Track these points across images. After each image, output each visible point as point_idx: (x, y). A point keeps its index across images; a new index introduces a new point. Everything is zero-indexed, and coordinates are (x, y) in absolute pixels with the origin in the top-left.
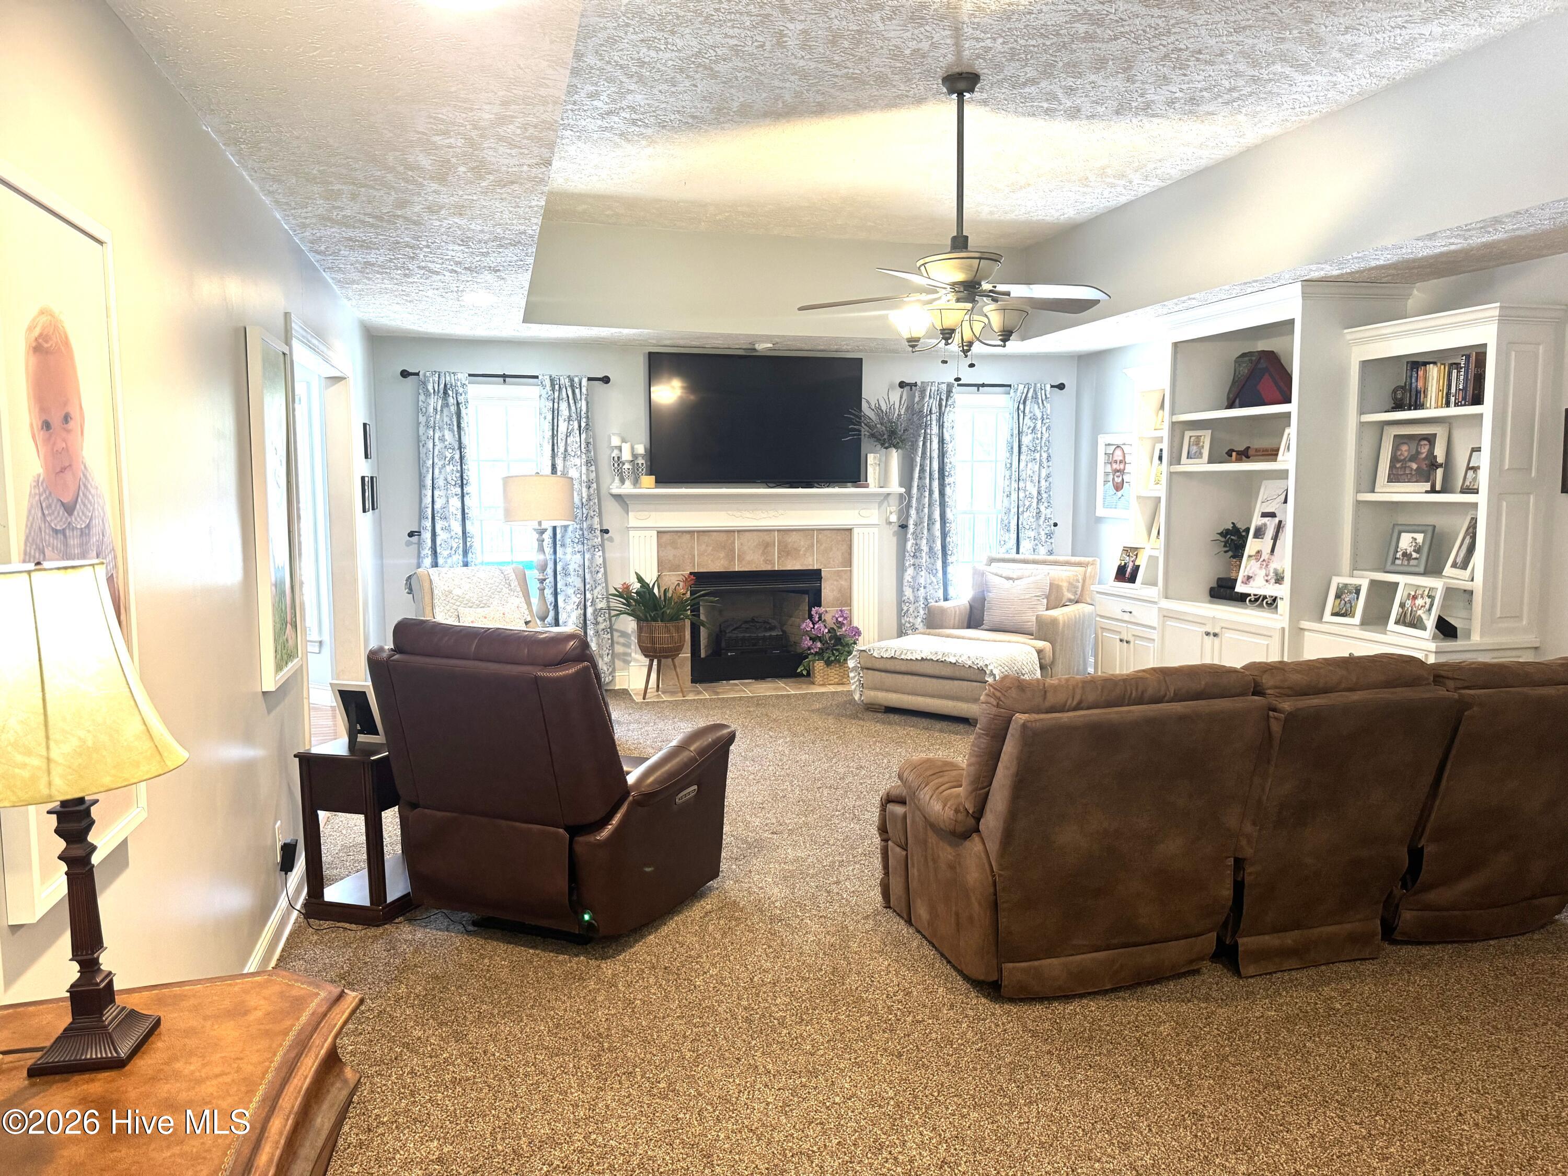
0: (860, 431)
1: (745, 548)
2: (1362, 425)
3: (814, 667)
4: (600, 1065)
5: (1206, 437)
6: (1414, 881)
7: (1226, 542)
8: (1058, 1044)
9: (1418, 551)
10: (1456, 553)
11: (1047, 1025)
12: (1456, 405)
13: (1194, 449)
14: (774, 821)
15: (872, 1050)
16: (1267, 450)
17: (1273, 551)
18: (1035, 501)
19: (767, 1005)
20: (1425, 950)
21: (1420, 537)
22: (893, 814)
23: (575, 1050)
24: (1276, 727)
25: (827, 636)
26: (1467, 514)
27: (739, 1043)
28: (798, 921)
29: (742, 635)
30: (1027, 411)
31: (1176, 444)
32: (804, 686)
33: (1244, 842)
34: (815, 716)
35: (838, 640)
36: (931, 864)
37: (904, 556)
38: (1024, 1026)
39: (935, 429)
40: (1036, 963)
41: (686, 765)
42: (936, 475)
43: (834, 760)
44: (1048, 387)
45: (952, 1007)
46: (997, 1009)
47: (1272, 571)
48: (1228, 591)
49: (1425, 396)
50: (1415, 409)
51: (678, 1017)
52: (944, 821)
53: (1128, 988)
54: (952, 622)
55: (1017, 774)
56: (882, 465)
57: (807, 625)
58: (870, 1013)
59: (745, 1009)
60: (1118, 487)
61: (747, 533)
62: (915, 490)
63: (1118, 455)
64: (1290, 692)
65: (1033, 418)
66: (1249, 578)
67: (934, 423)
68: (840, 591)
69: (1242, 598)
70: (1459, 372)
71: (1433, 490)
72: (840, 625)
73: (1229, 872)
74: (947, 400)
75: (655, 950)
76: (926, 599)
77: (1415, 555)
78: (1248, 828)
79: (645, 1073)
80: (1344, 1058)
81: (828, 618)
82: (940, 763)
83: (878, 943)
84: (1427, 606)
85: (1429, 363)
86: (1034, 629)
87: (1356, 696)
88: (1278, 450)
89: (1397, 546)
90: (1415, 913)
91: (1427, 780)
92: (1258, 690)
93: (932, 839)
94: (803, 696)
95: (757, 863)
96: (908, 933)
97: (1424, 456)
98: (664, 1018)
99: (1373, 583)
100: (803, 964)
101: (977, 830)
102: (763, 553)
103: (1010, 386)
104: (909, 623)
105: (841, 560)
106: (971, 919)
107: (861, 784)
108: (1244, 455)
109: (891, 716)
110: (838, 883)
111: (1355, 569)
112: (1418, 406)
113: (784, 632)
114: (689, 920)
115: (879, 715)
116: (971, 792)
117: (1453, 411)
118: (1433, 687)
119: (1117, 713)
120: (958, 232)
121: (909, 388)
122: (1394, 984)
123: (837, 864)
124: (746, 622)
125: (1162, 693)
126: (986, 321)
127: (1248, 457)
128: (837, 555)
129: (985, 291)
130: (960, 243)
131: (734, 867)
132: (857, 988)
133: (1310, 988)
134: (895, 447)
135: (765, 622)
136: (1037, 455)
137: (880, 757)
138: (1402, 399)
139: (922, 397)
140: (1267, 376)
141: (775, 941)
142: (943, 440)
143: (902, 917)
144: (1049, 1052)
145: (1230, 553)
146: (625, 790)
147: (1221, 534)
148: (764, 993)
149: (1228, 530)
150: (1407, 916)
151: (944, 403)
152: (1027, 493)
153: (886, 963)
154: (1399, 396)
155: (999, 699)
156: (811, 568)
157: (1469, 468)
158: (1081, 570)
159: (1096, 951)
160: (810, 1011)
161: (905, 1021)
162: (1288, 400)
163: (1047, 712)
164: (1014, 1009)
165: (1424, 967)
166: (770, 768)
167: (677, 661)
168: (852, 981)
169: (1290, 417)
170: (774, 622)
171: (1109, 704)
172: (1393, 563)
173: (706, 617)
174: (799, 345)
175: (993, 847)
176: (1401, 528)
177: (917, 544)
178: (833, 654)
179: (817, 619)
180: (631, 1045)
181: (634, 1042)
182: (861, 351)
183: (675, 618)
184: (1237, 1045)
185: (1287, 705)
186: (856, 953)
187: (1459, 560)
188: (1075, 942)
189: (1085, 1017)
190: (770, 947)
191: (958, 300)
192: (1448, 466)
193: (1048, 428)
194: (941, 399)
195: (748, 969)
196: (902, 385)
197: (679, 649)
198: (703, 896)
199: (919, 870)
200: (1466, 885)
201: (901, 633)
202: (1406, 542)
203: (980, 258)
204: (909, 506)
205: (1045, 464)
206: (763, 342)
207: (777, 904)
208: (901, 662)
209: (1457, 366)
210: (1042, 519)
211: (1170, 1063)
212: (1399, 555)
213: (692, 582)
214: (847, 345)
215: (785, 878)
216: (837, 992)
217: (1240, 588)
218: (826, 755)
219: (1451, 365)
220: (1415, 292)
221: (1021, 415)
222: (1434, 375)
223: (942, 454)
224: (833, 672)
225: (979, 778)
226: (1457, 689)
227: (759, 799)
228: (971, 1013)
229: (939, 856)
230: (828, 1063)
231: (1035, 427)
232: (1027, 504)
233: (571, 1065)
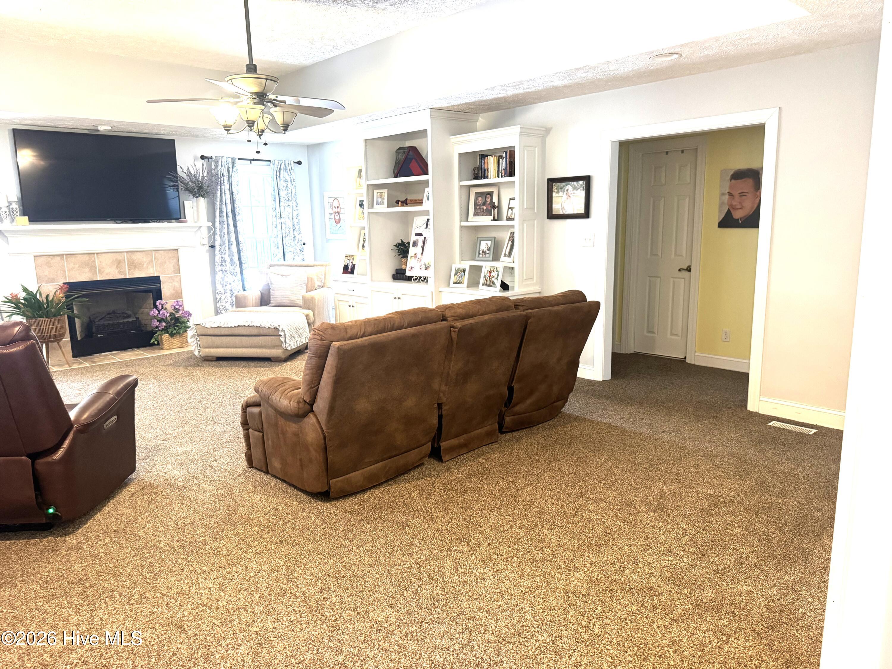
0: (178, 186)
1: (104, 264)
2: (461, 186)
3: (162, 338)
4: (87, 597)
5: (385, 192)
6: (510, 404)
7: (399, 250)
8: (365, 514)
9: (489, 250)
10: (506, 249)
11: (356, 507)
12: (502, 176)
13: (380, 200)
14: (162, 433)
15: (264, 544)
16: (416, 201)
17: (422, 253)
18: (292, 230)
19: (191, 536)
20: (515, 434)
21: (489, 243)
22: (252, 414)
23: (65, 593)
24: (454, 335)
25: (169, 318)
26: (508, 231)
27: (180, 561)
28: (196, 486)
29: (108, 322)
30: (281, 176)
31: (370, 197)
32: (156, 351)
33: (442, 395)
34: (170, 368)
35: (177, 320)
36: (280, 435)
37: (215, 265)
38: (345, 511)
39: (227, 186)
40: (347, 476)
41: (109, 403)
42: (230, 214)
43: (191, 393)
44: (292, 163)
45: (303, 510)
46: (329, 505)
47: (423, 264)
48: (402, 276)
49: (488, 172)
50: (484, 179)
51: (134, 556)
52: (291, 409)
53: (391, 479)
54: (251, 303)
55: (336, 375)
56: (195, 208)
57: (154, 312)
58: (257, 525)
59: (178, 541)
60: (338, 221)
61: (104, 254)
62: (217, 224)
63: (336, 204)
64: (457, 318)
65: (286, 181)
66: (412, 268)
67: (226, 182)
68: (174, 289)
69: (409, 279)
70: (502, 160)
71: (494, 220)
72: (177, 310)
73: (436, 411)
74: (232, 168)
75: (103, 522)
76: (231, 291)
77: (488, 252)
78: (443, 388)
79: (122, 593)
80: (495, 488)
81: (168, 306)
82: (281, 379)
83: (251, 488)
84: (496, 277)
85: (489, 155)
86: (301, 303)
87: (486, 317)
88: (422, 200)
89: (480, 248)
90: (511, 417)
91: (515, 354)
92: (444, 319)
93: (281, 422)
94: (158, 357)
95: (158, 459)
96: (267, 478)
97: (489, 202)
98: (124, 559)
99: (471, 267)
100: (208, 509)
101: (312, 411)
102: (117, 267)
103: (270, 161)
104: (222, 306)
105: (173, 269)
106: (311, 461)
107: (213, 403)
108: (405, 203)
109: (221, 362)
110: (215, 460)
111: (462, 260)
112: (485, 177)
113: (138, 318)
114: (122, 500)
115: (213, 363)
116: (308, 390)
117: (501, 180)
118: (515, 310)
119: (383, 336)
120: (250, 62)
121: (207, 160)
122: (507, 451)
123: (212, 450)
124: (109, 314)
125: (402, 324)
126: (271, 118)
127: (407, 204)
128: (170, 266)
129: (271, 99)
130: (251, 68)
131: (143, 464)
132: (245, 514)
133: (473, 461)
134: (202, 196)
135: (122, 313)
136: (290, 203)
137: (221, 386)
138: (478, 173)
139: (217, 167)
140: (414, 160)
141: (185, 500)
142: (232, 193)
143: (262, 471)
144: (361, 520)
145: (401, 256)
146: (70, 425)
147: (396, 246)
148: (188, 530)
149: (399, 243)
150: (508, 419)
151: (231, 170)
152: (287, 226)
153: (259, 497)
154: (476, 172)
155: (322, 335)
156: (152, 275)
157: (509, 208)
158: (322, 269)
159: (377, 463)
160: (220, 533)
161: (279, 524)
162: (426, 173)
163: (349, 340)
164: (338, 503)
165: (517, 441)
166: (149, 403)
167: (61, 343)
168: (241, 511)
169: (428, 183)
170: (129, 312)
171: (378, 332)
172: (479, 256)
173: (78, 311)
174: (130, 129)
175: (323, 418)
176: (481, 239)
177: (222, 258)
178: (175, 329)
179: (160, 308)
180: (106, 580)
181: (107, 577)
182: (173, 135)
183: (57, 314)
184: (449, 494)
185: (458, 324)
186: (239, 496)
187: (507, 253)
188: (366, 460)
189: (375, 499)
190: (183, 504)
191: (254, 103)
192: (499, 207)
193: (295, 187)
194: (228, 167)
195: (172, 519)
196: (203, 157)
197: (62, 335)
198: (126, 485)
199: (273, 441)
200: (529, 401)
201: (217, 312)
202: (484, 246)
203: (266, 79)
204: (215, 234)
205: (295, 209)
206: (104, 125)
207: (180, 479)
208: (225, 329)
209: (501, 157)
210: (297, 241)
211: (421, 510)
212: (481, 252)
213: (67, 289)
214: (164, 130)
215: (180, 465)
216: (234, 519)
217: (408, 274)
218: (185, 390)
219: (499, 156)
220: (480, 118)
221: (278, 179)
222: (492, 161)
223: (233, 202)
224: (176, 341)
225: (312, 382)
226: (524, 310)
227: (147, 422)
228: (315, 511)
229: (287, 430)
230: (240, 558)
231: (287, 187)
232: (287, 232)
233: (66, 602)
